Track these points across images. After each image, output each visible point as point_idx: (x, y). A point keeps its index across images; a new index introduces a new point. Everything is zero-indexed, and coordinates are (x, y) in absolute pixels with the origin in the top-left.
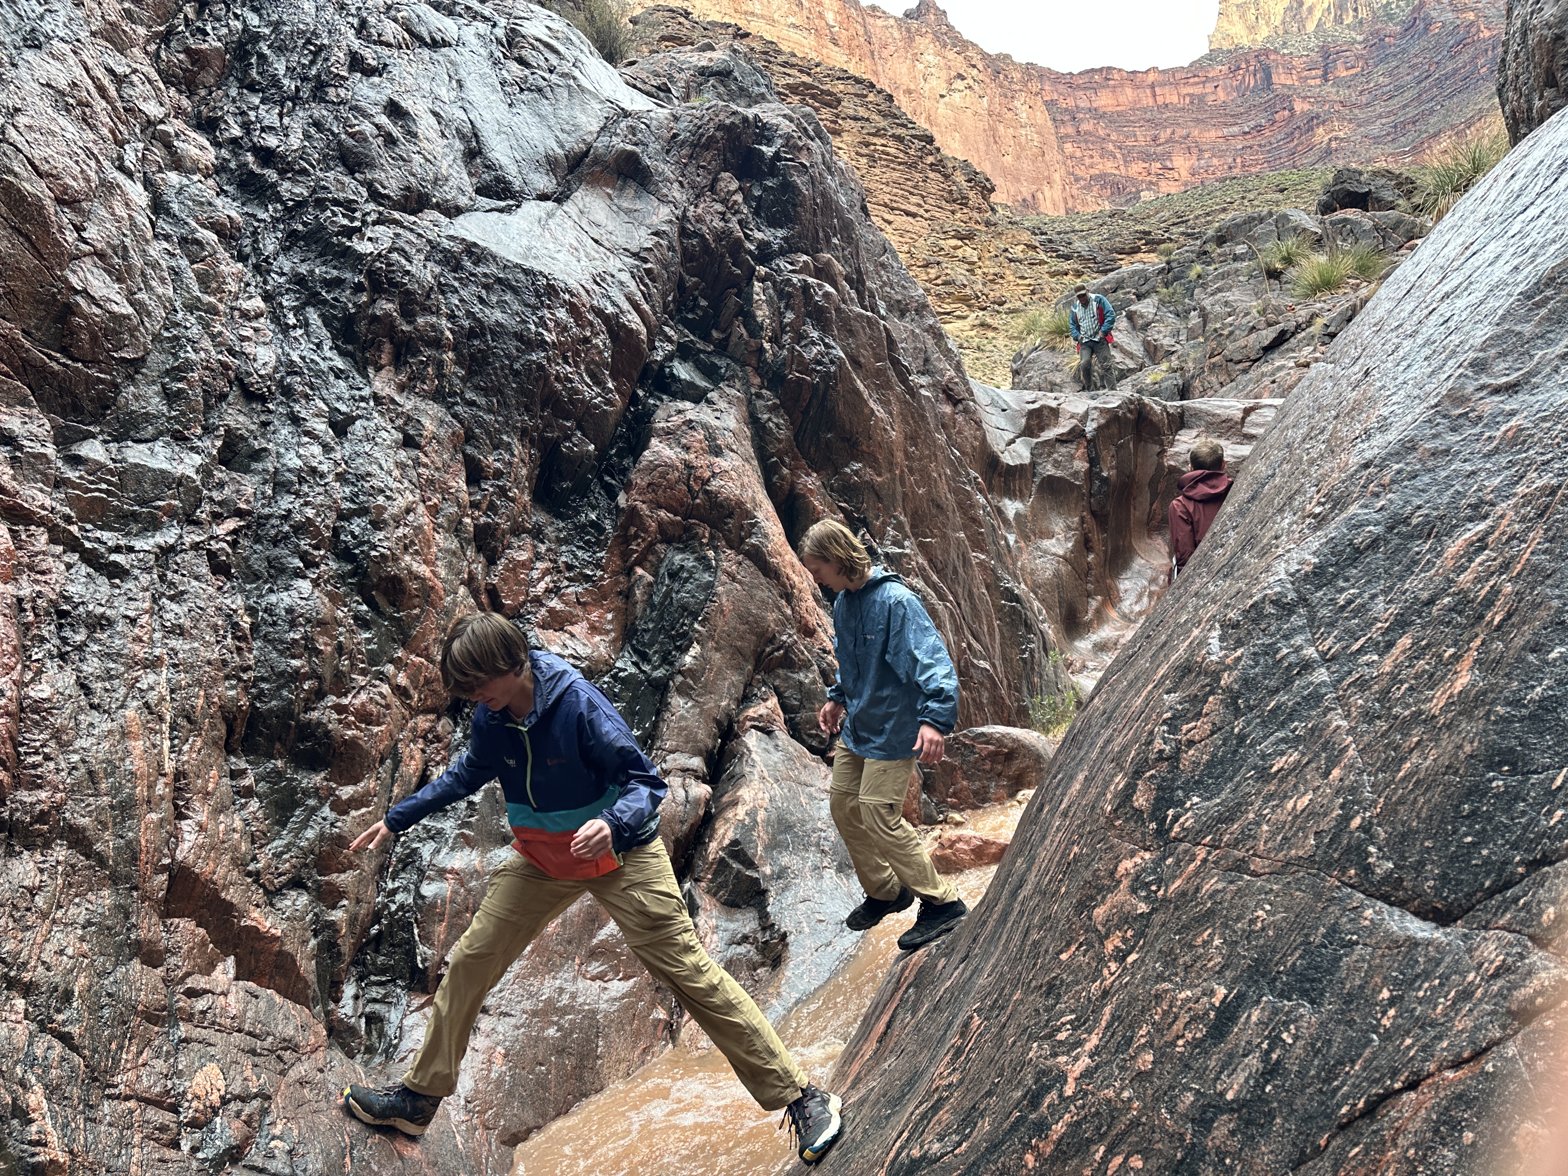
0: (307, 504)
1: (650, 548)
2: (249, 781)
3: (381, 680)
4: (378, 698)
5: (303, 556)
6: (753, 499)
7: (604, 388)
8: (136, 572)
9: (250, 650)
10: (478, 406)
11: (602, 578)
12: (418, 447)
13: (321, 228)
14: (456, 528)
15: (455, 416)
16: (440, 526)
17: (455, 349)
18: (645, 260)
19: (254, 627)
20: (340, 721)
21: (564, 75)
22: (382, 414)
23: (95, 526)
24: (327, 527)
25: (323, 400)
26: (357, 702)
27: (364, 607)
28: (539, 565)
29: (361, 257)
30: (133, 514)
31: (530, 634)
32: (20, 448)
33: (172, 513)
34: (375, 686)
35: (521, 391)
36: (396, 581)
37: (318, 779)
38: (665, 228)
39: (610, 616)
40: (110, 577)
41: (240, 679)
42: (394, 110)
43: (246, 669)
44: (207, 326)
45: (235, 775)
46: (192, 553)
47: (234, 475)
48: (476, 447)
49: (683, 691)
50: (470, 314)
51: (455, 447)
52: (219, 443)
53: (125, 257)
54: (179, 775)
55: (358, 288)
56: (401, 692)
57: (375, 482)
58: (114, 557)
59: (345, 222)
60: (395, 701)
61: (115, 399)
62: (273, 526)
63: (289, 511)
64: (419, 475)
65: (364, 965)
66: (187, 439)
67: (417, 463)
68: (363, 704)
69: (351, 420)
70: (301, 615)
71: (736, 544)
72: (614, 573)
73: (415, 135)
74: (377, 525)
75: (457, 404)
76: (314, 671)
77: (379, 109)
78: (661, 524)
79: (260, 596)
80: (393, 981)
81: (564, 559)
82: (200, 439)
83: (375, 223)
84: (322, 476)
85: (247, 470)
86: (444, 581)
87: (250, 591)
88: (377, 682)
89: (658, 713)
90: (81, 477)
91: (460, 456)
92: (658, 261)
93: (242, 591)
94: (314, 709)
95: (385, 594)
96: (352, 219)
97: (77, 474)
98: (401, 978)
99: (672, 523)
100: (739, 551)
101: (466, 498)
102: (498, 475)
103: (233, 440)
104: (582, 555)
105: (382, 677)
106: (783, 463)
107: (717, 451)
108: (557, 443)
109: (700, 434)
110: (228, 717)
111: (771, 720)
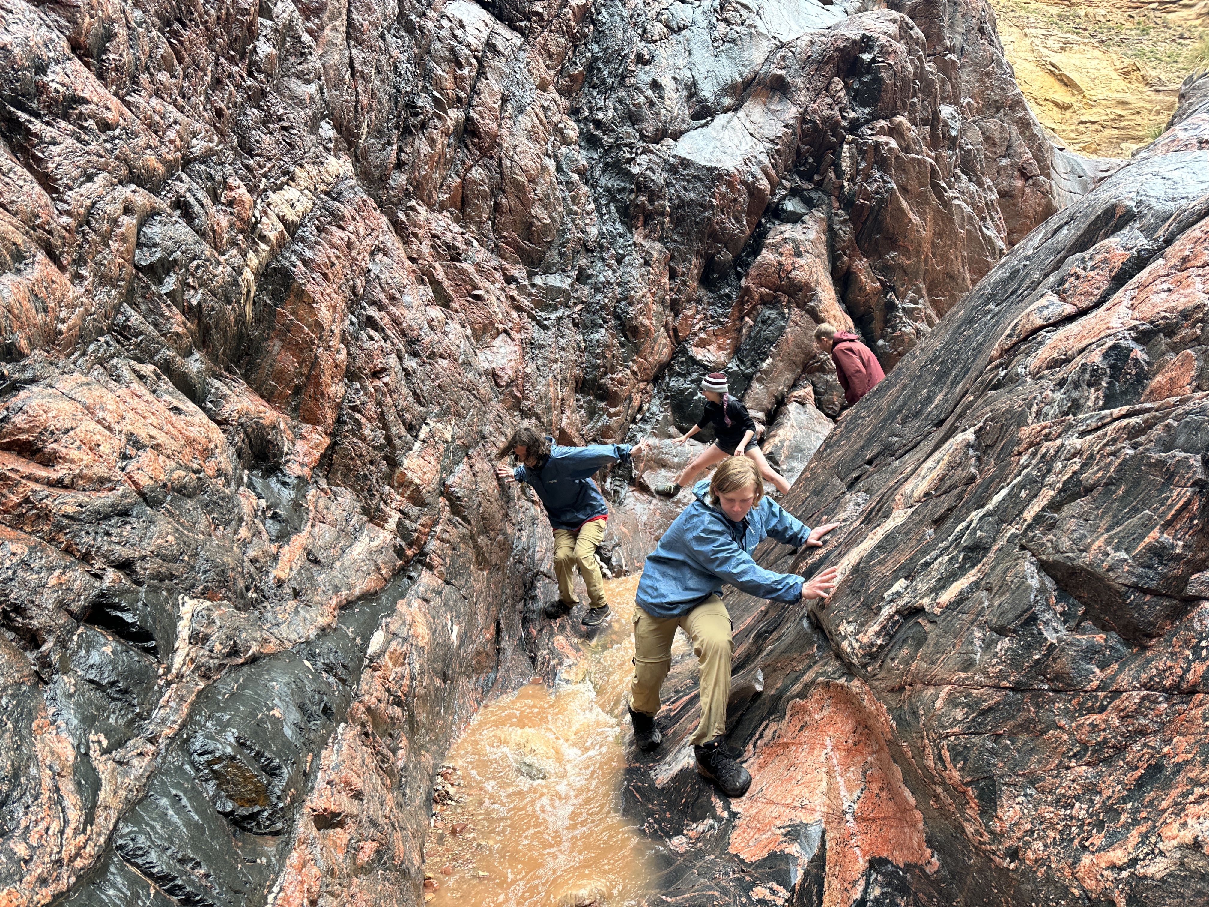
0: (605, 297)
1: (754, 307)
2: (581, 403)
4: (626, 375)
5: (603, 319)
6: (817, 280)
7: (742, 225)
8: (551, 327)
9: (584, 356)
10: (678, 242)
11: (727, 323)
12: (650, 265)
13: (619, 160)
14: (662, 301)
15: (667, 248)
16: (655, 301)
17: (670, 215)
18: (777, 144)
19: (586, 347)
20: (612, 384)
21: (749, 26)
22: (636, 252)
23: (539, 310)
24: (612, 306)
25: (614, 249)
26: (618, 377)
27: (623, 338)
28: (698, 316)
29: (634, 176)
30: (550, 304)
31: (689, 349)
32: (519, 283)
33: (561, 303)
34: (625, 371)
35: (699, 232)
36: (636, 328)
37: (603, 404)
38: (792, 122)
39: (728, 342)
40: (544, 330)
41: (580, 367)
42: (655, 85)
43: (582, 363)
44: (573, 220)
45: (578, 400)
46: (567, 319)
47: (581, 286)
48: (675, 262)
49: (759, 380)
50: (679, 197)
51: (665, 264)
52: (576, 273)
53: (548, 199)
54: (562, 399)
55: (632, 191)
56: (634, 373)
57: (631, 285)
58: (545, 322)
59: (628, 156)
60: (631, 377)
61: (544, 257)
62: (593, 307)
63: (599, 300)
64: (649, 279)
65: (615, 473)
66: (566, 272)
67: (649, 273)
68: (620, 378)
69: (624, 256)
70: (601, 343)
71: (802, 305)
72: (734, 320)
73: (663, 98)
74: (630, 304)
75: (668, 242)
76: (604, 364)
77: (647, 87)
78: (761, 295)
79: (588, 335)
80: (624, 480)
81: (710, 313)
82: (570, 271)
83: (642, 153)
84: (612, 284)
85: (585, 284)
86: (655, 326)
87: (585, 333)
88: (626, 369)
89: (746, 390)
91: (667, 268)
92: (784, 144)
93: (582, 333)
94: (603, 379)
95: (632, 333)
96: (631, 154)
97: (534, 291)
98: (627, 480)
99: (767, 294)
100: (803, 309)
101: (668, 287)
102: (683, 274)
103: (581, 270)
104: (719, 311)
105: (628, 367)
106: (845, 254)
107: (799, 254)
108: (713, 256)
109: (790, 246)
110: (577, 380)
111: (806, 399)
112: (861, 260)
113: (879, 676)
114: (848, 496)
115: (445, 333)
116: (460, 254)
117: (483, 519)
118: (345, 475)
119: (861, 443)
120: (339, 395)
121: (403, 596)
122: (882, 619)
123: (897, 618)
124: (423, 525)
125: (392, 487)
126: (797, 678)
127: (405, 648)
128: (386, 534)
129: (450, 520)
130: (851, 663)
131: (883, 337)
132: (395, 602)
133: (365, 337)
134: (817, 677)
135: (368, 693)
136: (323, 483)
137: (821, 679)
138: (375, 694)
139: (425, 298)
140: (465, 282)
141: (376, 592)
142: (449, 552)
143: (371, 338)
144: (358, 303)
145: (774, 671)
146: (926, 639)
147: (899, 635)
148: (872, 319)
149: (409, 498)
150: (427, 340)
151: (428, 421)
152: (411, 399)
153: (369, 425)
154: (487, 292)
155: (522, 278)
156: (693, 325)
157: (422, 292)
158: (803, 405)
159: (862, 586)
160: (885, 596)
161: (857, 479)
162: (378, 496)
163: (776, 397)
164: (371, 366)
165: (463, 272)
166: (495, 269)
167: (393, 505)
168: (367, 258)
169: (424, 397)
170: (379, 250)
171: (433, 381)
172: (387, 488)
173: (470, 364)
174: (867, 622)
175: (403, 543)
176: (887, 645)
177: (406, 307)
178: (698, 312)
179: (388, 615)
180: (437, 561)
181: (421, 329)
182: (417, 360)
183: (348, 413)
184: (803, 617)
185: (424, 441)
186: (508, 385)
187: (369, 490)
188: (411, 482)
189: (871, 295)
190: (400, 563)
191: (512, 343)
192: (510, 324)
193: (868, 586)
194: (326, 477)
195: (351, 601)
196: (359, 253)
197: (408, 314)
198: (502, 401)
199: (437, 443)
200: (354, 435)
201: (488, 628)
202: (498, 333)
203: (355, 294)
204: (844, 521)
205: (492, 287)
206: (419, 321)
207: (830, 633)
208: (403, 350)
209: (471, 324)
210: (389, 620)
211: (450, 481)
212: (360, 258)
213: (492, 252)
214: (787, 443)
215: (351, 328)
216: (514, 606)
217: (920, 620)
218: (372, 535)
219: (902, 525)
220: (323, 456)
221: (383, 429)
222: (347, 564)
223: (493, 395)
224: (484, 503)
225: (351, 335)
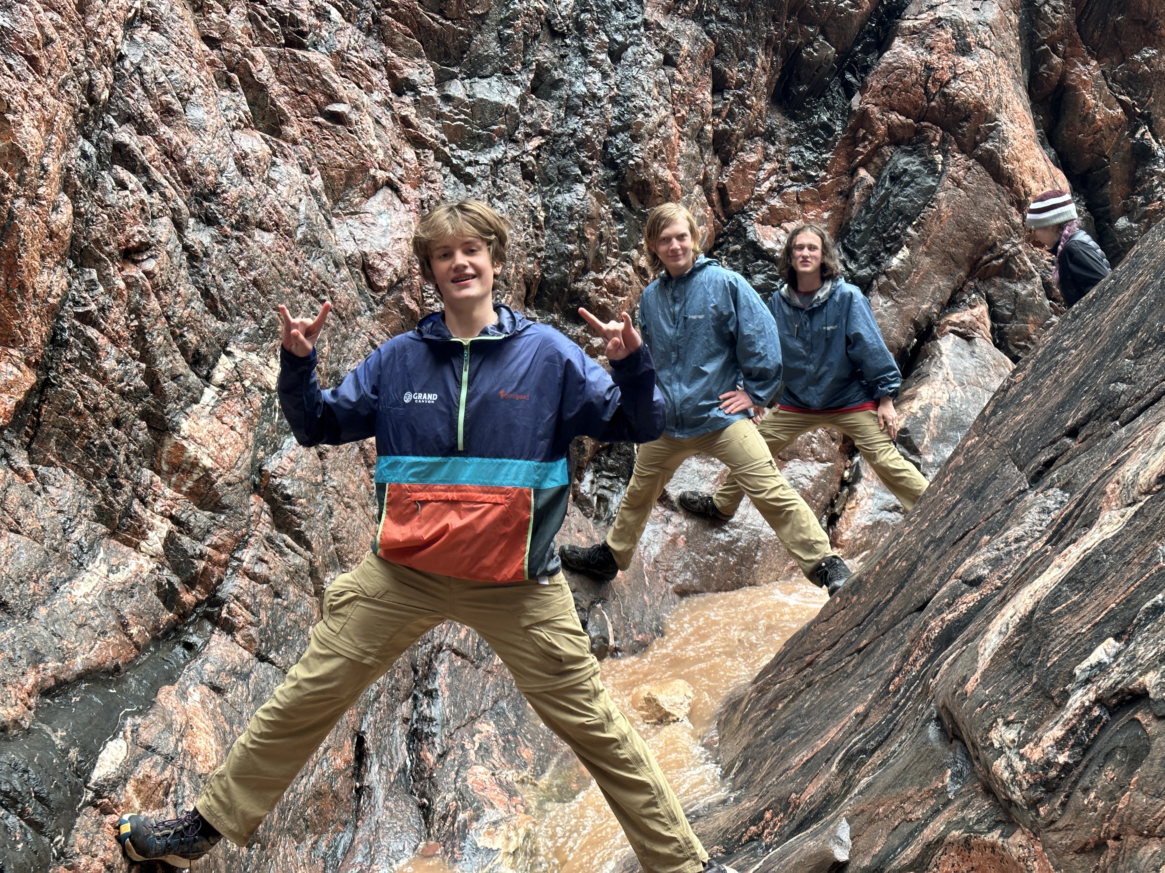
0: (587, 124)
1: (876, 151)
3: (628, 262)
4: (624, 276)
5: (581, 165)
6: (999, 100)
8: (480, 179)
9: (543, 237)
10: (730, 22)
11: (824, 179)
12: (675, 65)
14: (698, 135)
15: (709, 33)
16: (685, 134)
19: (547, 220)
20: (597, 291)
22: (649, 39)
23: (457, 145)
24: (599, 142)
25: (606, 32)
26: (609, 277)
27: (620, 205)
28: (768, 166)
30: (479, 136)
31: (750, 229)
32: (419, 93)
33: (501, 134)
34: (623, 267)
36: (645, 184)
39: (826, 215)
40: (466, 183)
41: (536, 257)
43: (540, 250)
46: (512, 164)
47: (541, 102)
48: (724, 60)
49: (885, 291)
51: (705, 62)
52: (531, 76)
56: (641, 271)
57: (638, 102)
58: (469, 169)
60: (636, 279)
61: (469, 45)
62: (563, 142)
63: (575, 130)
64: (673, 91)
65: (599, 462)
66: (511, 74)
67: (672, 80)
68: (613, 280)
69: (624, 47)
70: (577, 212)
71: (969, 148)
72: (838, 174)
74: (635, 138)
75: (711, 21)
76: (582, 253)
78: (890, 127)
79: (552, 196)
80: (617, 478)
81: (791, 159)
82: (519, 73)
84: (600, 100)
85: (548, 97)
86: (682, 183)
87: (546, 192)
88: (625, 264)
90: (450, 111)
91: (709, 70)
93: (541, 192)
94: (580, 281)
95: (637, 194)
97: (448, 109)
98: (623, 477)
99: (903, 126)
100: (970, 155)
101: (709, 107)
102: (740, 84)
103: (541, 72)
104: (809, 156)
105: (628, 260)
106: (1055, 50)
107: (964, 50)
108: (798, 50)
109: (947, 33)
110: (528, 281)
111: (974, 327)
112: (1086, 63)
113: (1060, 824)
114: (1030, 496)
115: (270, 182)
116: (304, 34)
117: (336, 539)
118: (64, 445)
119: (1059, 399)
120: (56, 290)
121: (170, 679)
122: (1068, 714)
123: (1096, 712)
124: (216, 547)
125: (158, 472)
126: (912, 835)
127: (167, 774)
128: (143, 560)
129: (269, 539)
130: (1010, 802)
131: (1127, 212)
132: (154, 689)
133: (109, 183)
134: (948, 830)
135: (86, 851)
136: (21, 459)
137: (955, 833)
138: (101, 854)
139: (231, 114)
140: (313, 87)
141: (117, 668)
142: (267, 600)
143: (122, 185)
144: (98, 117)
145: (871, 821)
146: (1148, 749)
147: (1098, 746)
148: (1107, 176)
149: (191, 494)
150: (233, 193)
151: (231, 348)
152: (198, 305)
153: (114, 351)
154: (357, 108)
155: (426, 84)
156: (758, 183)
157: (226, 102)
158: (968, 338)
159: (1035, 654)
160: (1077, 671)
161: (1049, 464)
162: (128, 488)
163: (916, 324)
164: (121, 237)
165: (309, 68)
166: (373, 65)
167: (158, 506)
168: (119, 32)
169: (224, 303)
170: (144, 18)
171: (243, 271)
172: (147, 473)
173: (317, 243)
174: (1041, 721)
175: (175, 580)
176: (1077, 764)
177: (193, 129)
178: (767, 158)
179: (140, 713)
180: (242, 616)
181: (222, 172)
182: (213, 231)
183: (73, 327)
184: (928, 720)
185: (222, 387)
186: (392, 287)
187: (112, 476)
188: (195, 464)
189: (1106, 132)
190: (167, 616)
191: (403, 208)
192: (400, 171)
193: (1047, 654)
194: (28, 447)
195: (65, 682)
196: (102, 23)
197: (196, 144)
198: (382, 317)
199: (247, 390)
200: (84, 369)
201: (340, 748)
202: (376, 188)
203: (92, 101)
204: (1017, 540)
205: (365, 98)
206: (218, 157)
207: (973, 744)
208: (185, 210)
209: (324, 168)
210: (139, 720)
211: (272, 465)
212: (103, 31)
213: (369, 32)
214: (935, 412)
215: (83, 164)
216: (392, 708)
217: (1139, 716)
218: (113, 561)
219: (1115, 537)
220: (21, 407)
221: (142, 359)
222: (61, 611)
223: (362, 305)
224: (339, 509)
225: (82, 178)
